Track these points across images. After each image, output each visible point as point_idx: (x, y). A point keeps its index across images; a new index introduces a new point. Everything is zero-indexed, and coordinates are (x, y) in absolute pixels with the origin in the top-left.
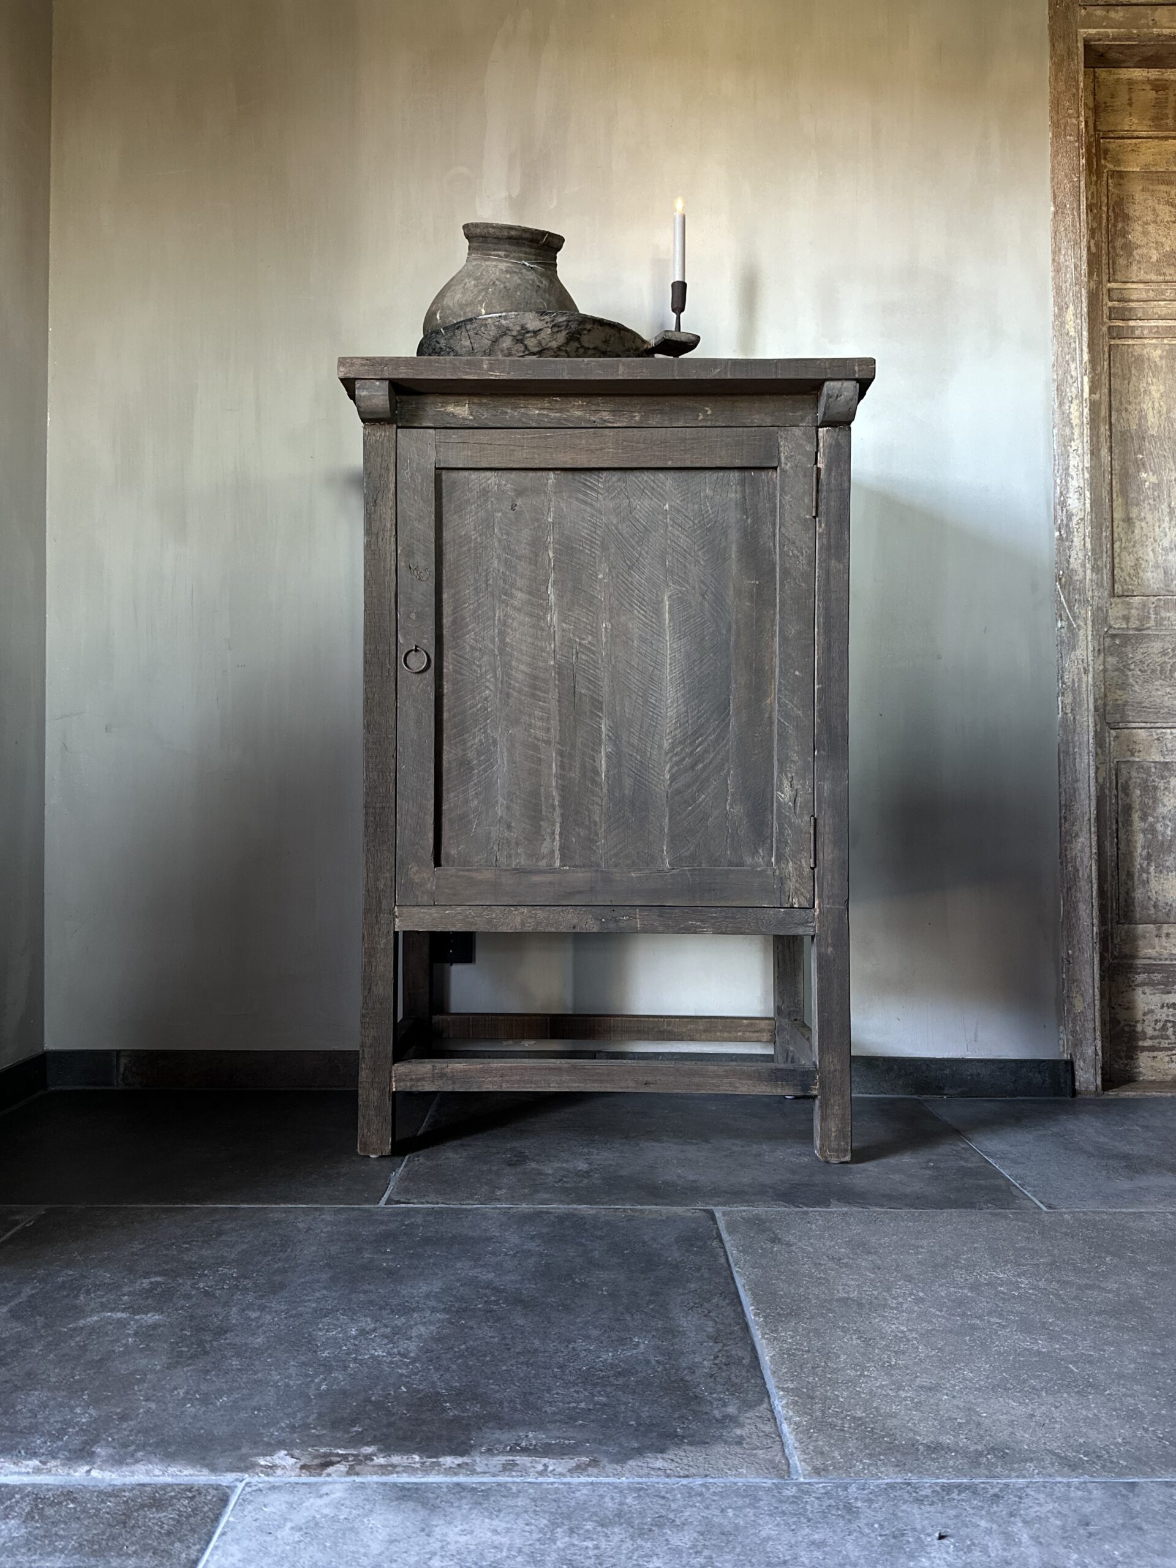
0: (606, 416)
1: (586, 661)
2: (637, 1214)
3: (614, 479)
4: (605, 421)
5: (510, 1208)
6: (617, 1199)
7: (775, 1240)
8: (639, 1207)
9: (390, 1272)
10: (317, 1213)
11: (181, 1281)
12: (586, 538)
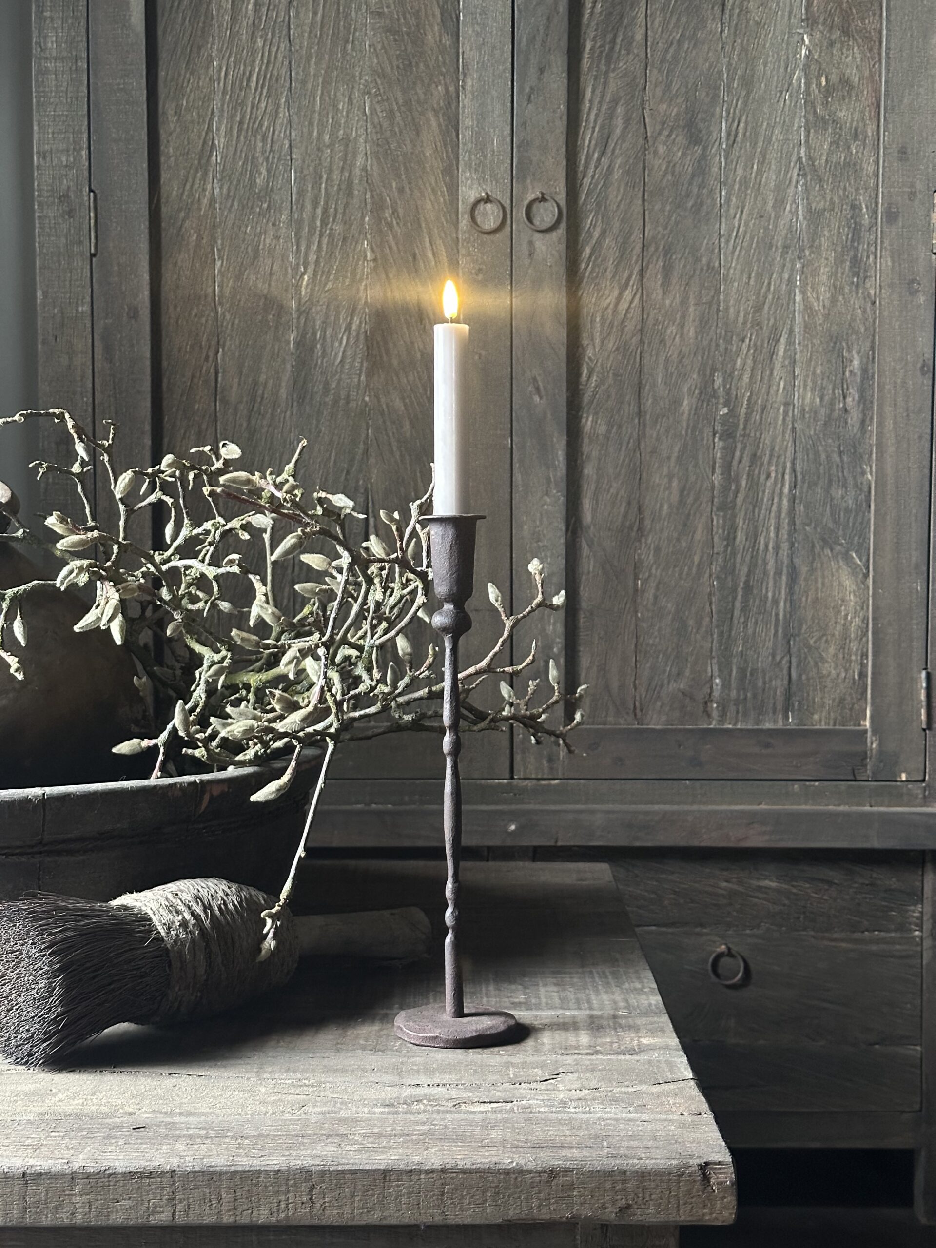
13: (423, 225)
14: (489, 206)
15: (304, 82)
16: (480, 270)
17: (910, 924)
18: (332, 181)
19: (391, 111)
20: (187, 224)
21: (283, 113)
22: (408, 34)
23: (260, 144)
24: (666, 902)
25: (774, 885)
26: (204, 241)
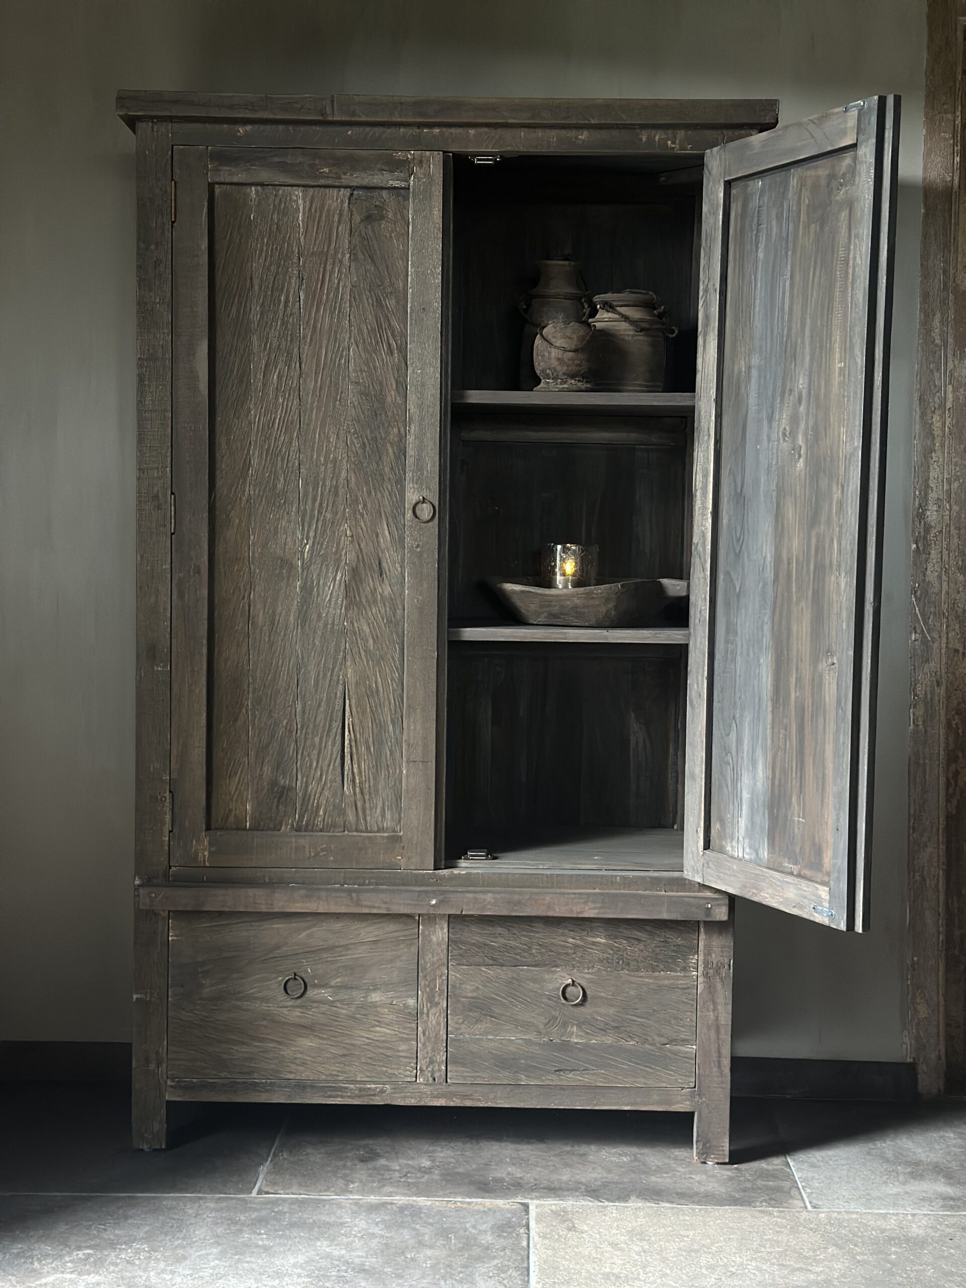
2: (465, 1206)
5: (360, 1199)
6: (451, 1193)
7: (573, 1228)
8: (468, 1200)
9: (266, 1249)
10: (201, 1202)
11: (106, 1253)
13: (383, 515)
14: (425, 505)
15: (308, 425)
16: (418, 546)
17: (690, 967)
18: (326, 486)
19: (364, 444)
20: (232, 514)
21: (295, 443)
22: (375, 396)
23: (280, 463)
24: (534, 951)
25: (603, 941)
26: (243, 524)
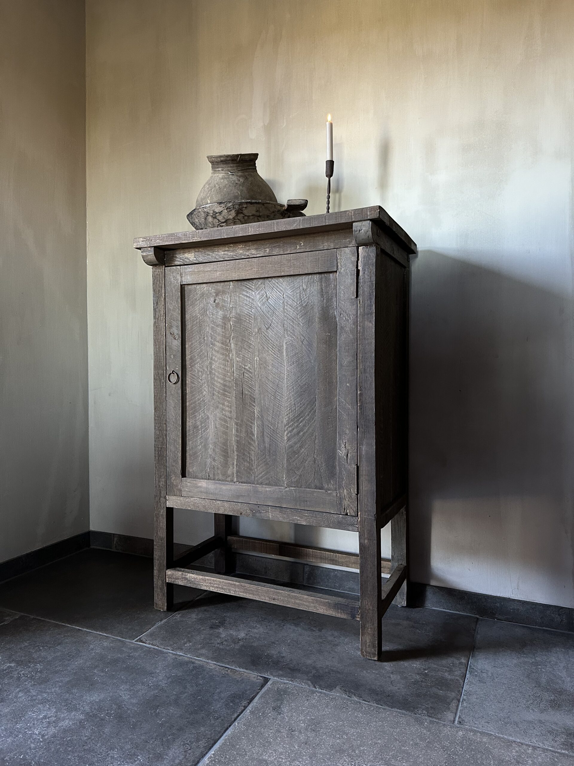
0: (253, 252)
1: (248, 377)
2: (231, 673)
3: (259, 283)
4: (253, 254)
5: (181, 656)
7: (277, 708)
9: (93, 684)
10: (105, 640)
11: (18, 668)
12: (247, 315)
